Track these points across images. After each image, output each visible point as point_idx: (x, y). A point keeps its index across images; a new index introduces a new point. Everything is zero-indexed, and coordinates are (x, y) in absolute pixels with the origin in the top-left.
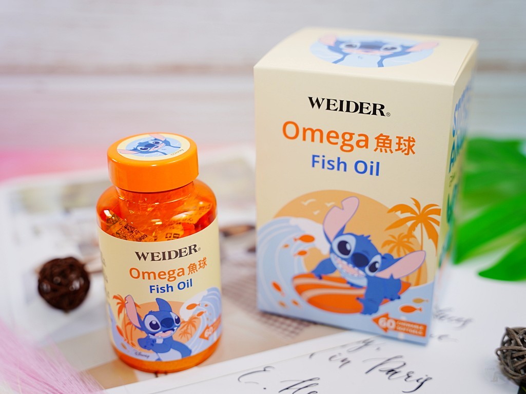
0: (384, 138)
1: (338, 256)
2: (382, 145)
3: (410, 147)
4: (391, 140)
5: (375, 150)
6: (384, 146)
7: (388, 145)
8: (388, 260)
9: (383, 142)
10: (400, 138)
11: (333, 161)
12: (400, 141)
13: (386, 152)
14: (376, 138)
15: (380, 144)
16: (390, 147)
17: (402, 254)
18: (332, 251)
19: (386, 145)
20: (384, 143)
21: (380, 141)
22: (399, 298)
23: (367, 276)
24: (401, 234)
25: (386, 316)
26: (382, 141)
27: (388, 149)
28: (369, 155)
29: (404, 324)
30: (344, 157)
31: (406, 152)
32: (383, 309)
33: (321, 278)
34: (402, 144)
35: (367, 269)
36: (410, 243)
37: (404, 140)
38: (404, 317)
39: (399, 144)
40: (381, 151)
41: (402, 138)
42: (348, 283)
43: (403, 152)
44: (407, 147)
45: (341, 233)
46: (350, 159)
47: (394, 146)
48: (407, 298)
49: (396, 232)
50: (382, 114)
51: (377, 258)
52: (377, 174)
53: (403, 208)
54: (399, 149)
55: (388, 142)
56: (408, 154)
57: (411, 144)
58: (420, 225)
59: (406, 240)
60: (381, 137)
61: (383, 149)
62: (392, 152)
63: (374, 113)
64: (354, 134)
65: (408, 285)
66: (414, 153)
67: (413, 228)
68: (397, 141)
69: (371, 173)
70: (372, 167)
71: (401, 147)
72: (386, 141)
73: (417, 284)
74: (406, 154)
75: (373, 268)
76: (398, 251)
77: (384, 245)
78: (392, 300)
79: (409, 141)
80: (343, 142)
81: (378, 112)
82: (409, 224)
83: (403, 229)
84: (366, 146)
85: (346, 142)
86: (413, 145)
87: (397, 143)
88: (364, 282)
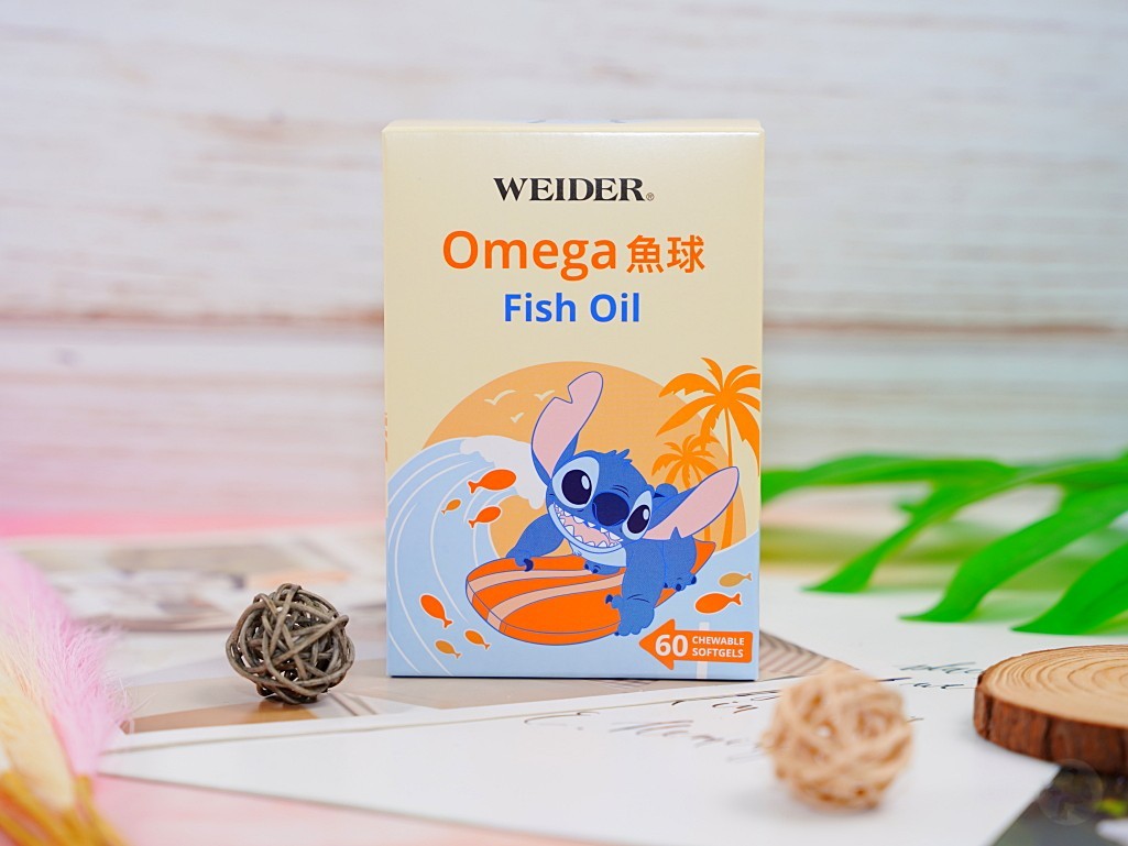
0: (646, 243)
1: (565, 508)
2: (642, 257)
3: (695, 256)
4: (657, 247)
5: (630, 270)
6: (645, 260)
7: (653, 257)
9: (644, 251)
10: (674, 240)
11: (549, 303)
12: (674, 246)
13: (650, 270)
14: (629, 246)
15: (638, 257)
16: (657, 260)
17: (693, 482)
18: (551, 497)
19: (649, 257)
20: (645, 254)
21: (638, 250)
22: (694, 580)
23: (626, 543)
24: (690, 437)
25: (670, 629)
26: (641, 250)
27: (653, 265)
28: (616, 281)
29: (706, 640)
30: (571, 291)
31: (688, 266)
32: (662, 614)
33: (529, 566)
34: (678, 252)
35: (624, 527)
36: (708, 454)
37: (683, 244)
39: (674, 252)
40: (641, 270)
41: (679, 239)
42: (588, 566)
43: (681, 267)
44: (689, 257)
45: (569, 455)
46: (581, 294)
47: (665, 258)
48: (708, 580)
49: (679, 435)
50: (639, 197)
51: (645, 499)
52: (636, 319)
53: (689, 382)
54: (675, 262)
55: (653, 250)
56: (691, 270)
57: (697, 248)
58: (723, 413)
59: (698, 449)
60: (639, 243)
61: (644, 265)
62: (661, 270)
63: (624, 197)
64: (587, 242)
65: (710, 548)
66: (702, 266)
67: (710, 421)
68: (670, 245)
69: (624, 319)
70: (624, 306)
71: (679, 257)
72: (650, 250)
73: (726, 543)
74: (687, 271)
75: (638, 524)
76: (686, 476)
77: (656, 466)
78: (679, 588)
79: (692, 243)
80: (567, 262)
81: (630, 194)
82: (703, 413)
83: (692, 427)
84: (612, 263)
85: (573, 261)
86: (701, 251)
87: (670, 252)
88: (621, 557)
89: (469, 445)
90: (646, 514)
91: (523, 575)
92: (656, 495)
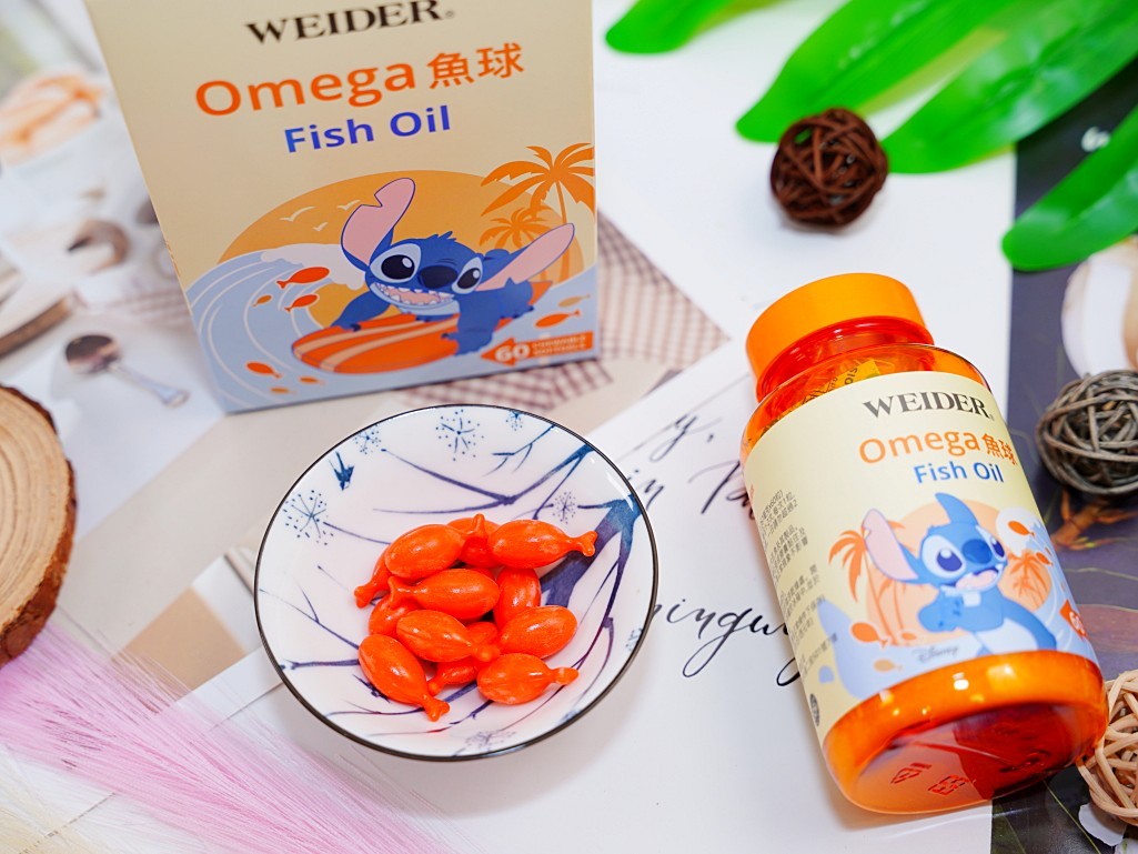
0: (450, 59)
1: (387, 284)
2: (446, 73)
3: (510, 62)
4: (464, 61)
5: (433, 86)
6: (451, 74)
7: (461, 70)
8: (496, 260)
9: (448, 67)
10: (485, 51)
11: (339, 130)
12: (485, 56)
13: (458, 82)
14: (430, 65)
15: (441, 73)
16: (466, 72)
17: (525, 241)
18: (370, 278)
19: (455, 71)
20: (450, 69)
21: (440, 67)
22: (531, 309)
23: (457, 297)
24: (517, 212)
25: (511, 343)
26: (445, 66)
27: (461, 78)
28: (420, 98)
29: (547, 344)
30: (361, 116)
31: (504, 72)
32: (499, 336)
33: (357, 328)
34: (491, 61)
35: (455, 286)
36: (539, 219)
37: (497, 52)
38: (545, 334)
39: (486, 61)
40: (447, 84)
41: (490, 49)
42: (418, 318)
43: (496, 73)
44: (504, 64)
45: (386, 243)
46: (378, 117)
47: (475, 68)
48: (544, 306)
49: (506, 211)
50: (435, 16)
51: (476, 263)
52: (446, 126)
53: (513, 168)
54: (487, 71)
55: (460, 64)
56: (509, 74)
57: (513, 55)
58: (554, 187)
59: (529, 217)
60: (442, 60)
61: (451, 80)
62: (470, 80)
63: (416, 18)
64: (375, 69)
65: (546, 285)
66: (521, 69)
67: (541, 193)
68: (480, 57)
69: (432, 128)
70: (431, 119)
71: (491, 66)
72: (455, 65)
73: (564, 276)
74: (503, 76)
75: (468, 280)
76: (517, 240)
77: (484, 239)
78: (516, 316)
79: (507, 50)
80: (354, 91)
81: (424, 15)
82: (531, 190)
83: (522, 202)
84: (411, 83)
85: (360, 89)
86: (518, 56)
87: (480, 62)
88: (454, 307)
89: (269, 255)
90: (476, 274)
91: (351, 335)
92: (485, 259)
